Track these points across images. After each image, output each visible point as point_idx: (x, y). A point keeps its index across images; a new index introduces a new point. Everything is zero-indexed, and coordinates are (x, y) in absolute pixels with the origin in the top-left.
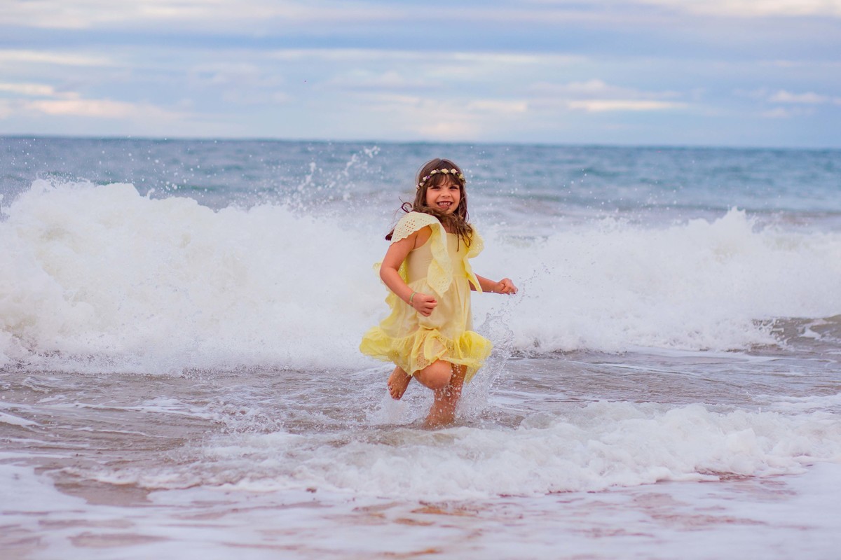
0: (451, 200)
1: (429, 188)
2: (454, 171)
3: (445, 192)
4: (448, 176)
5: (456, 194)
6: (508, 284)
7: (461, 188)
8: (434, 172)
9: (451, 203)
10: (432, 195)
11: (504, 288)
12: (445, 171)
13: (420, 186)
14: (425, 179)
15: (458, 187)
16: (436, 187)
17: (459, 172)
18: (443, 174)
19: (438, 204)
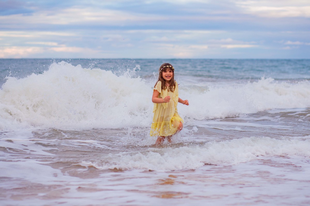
0: (170, 75)
1: (163, 72)
2: (170, 66)
3: (168, 73)
4: (169, 68)
5: (172, 73)
6: (187, 102)
7: (173, 72)
8: (164, 67)
10: (164, 74)
11: (186, 103)
13: (160, 72)
14: (162, 69)
15: (172, 71)
16: (165, 71)
17: (172, 67)
18: (167, 67)
19: (166, 77)
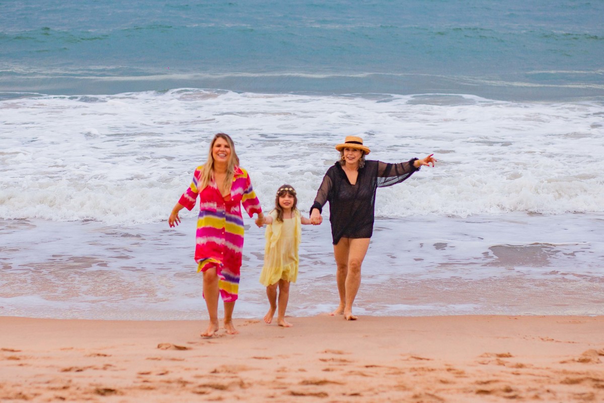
1: (280, 197)
2: (291, 189)
3: (287, 198)
4: (288, 191)
5: (292, 200)
7: (295, 197)
8: (283, 189)
9: (289, 203)
10: (281, 200)
12: (287, 189)
13: (277, 196)
14: (279, 193)
15: (293, 197)
16: (283, 196)
17: (293, 189)
19: (284, 203)
